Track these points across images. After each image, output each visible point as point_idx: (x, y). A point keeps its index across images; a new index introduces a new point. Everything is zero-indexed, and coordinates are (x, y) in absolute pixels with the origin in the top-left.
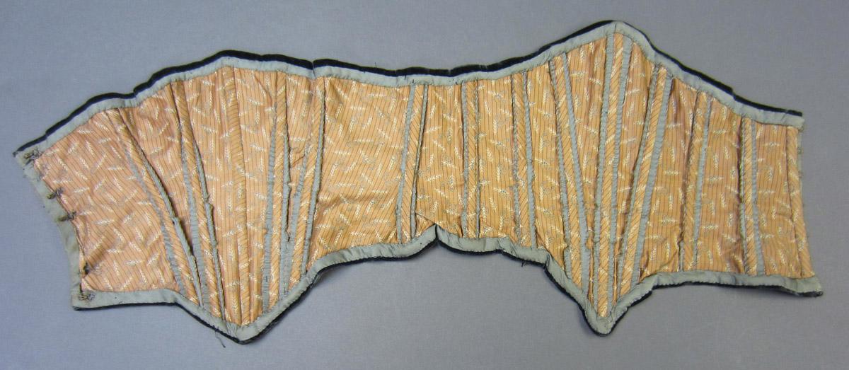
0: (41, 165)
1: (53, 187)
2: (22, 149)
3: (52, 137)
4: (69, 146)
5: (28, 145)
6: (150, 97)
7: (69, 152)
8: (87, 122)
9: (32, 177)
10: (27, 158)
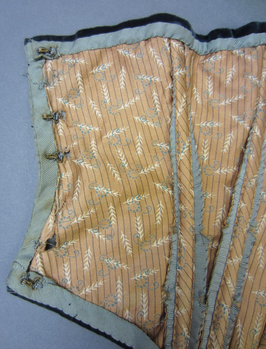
0: (53, 70)
1: (54, 104)
2: (39, 39)
3: (83, 42)
4: (97, 64)
5: (49, 38)
6: (230, 51)
7: (94, 71)
8: (139, 42)
9: (35, 80)
10: (40, 53)
